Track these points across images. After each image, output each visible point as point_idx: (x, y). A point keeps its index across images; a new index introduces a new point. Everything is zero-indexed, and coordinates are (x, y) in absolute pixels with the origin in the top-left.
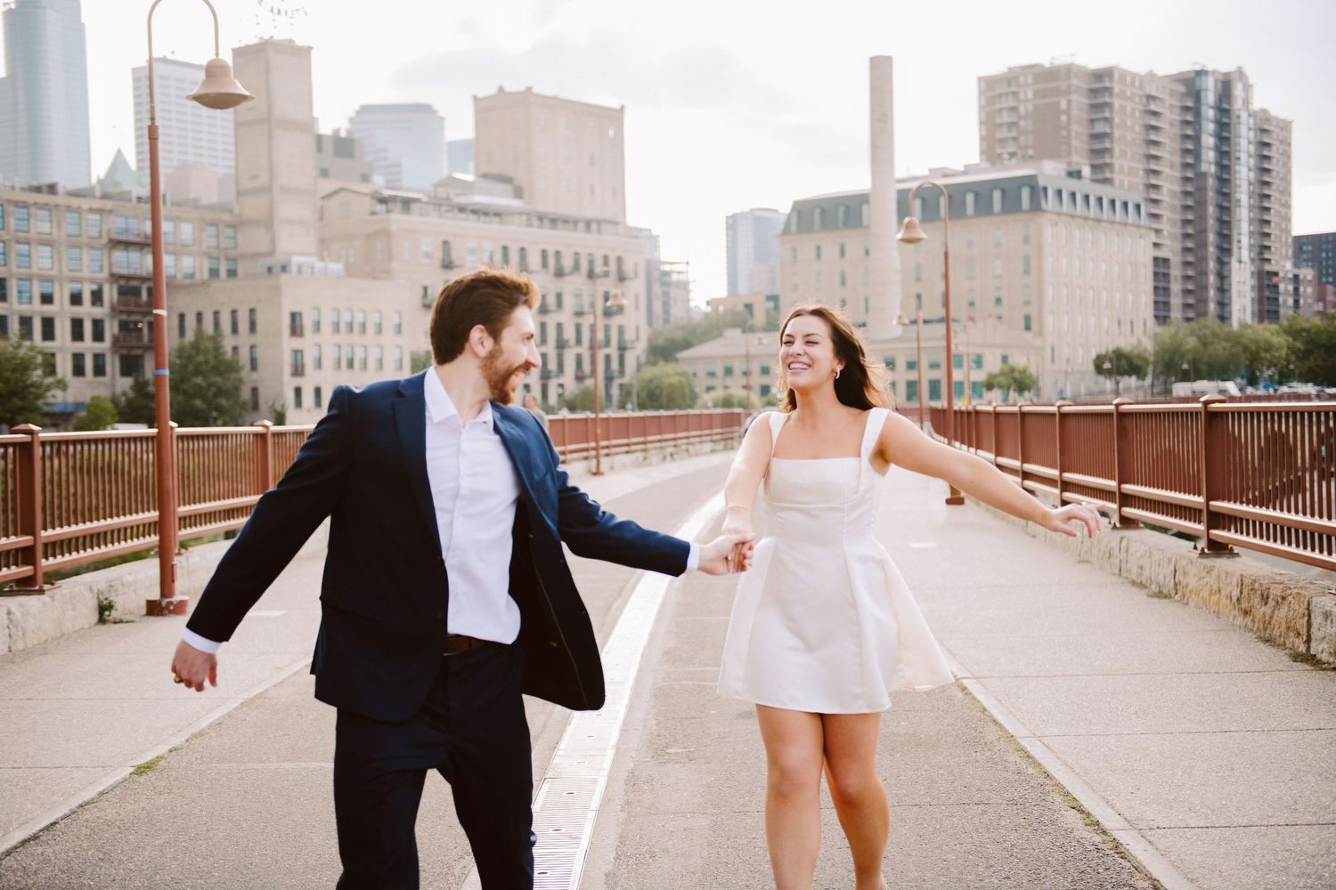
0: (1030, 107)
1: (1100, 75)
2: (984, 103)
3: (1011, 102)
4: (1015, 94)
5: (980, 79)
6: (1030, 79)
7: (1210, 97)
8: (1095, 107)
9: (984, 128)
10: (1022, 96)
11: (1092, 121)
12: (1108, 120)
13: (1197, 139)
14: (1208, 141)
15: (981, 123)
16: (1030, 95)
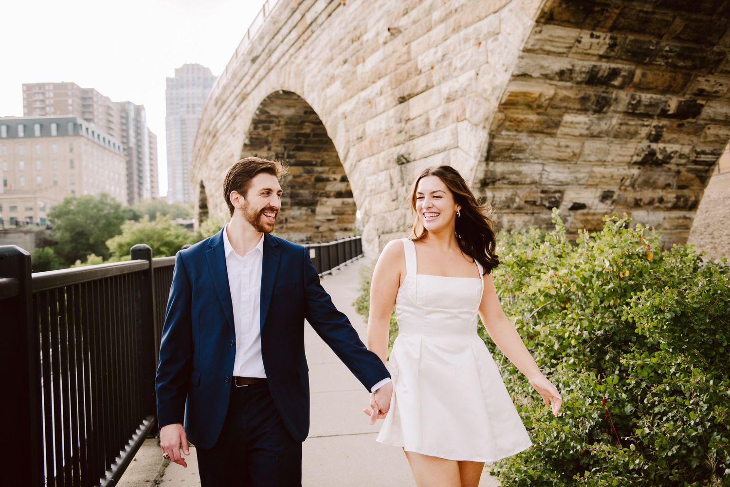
0: (52, 101)
1: (85, 91)
2: (25, 96)
3: (40, 97)
4: (43, 94)
5: (24, 85)
6: (51, 87)
7: (132, 115)
8: (84, 106)
9: (26, 109)
10: (47, 95)
11: (84, 113)
12: (91, 113)
13: (127, 131)
14: (132, 133)
15: (24, 107)
16: (52, 95)
